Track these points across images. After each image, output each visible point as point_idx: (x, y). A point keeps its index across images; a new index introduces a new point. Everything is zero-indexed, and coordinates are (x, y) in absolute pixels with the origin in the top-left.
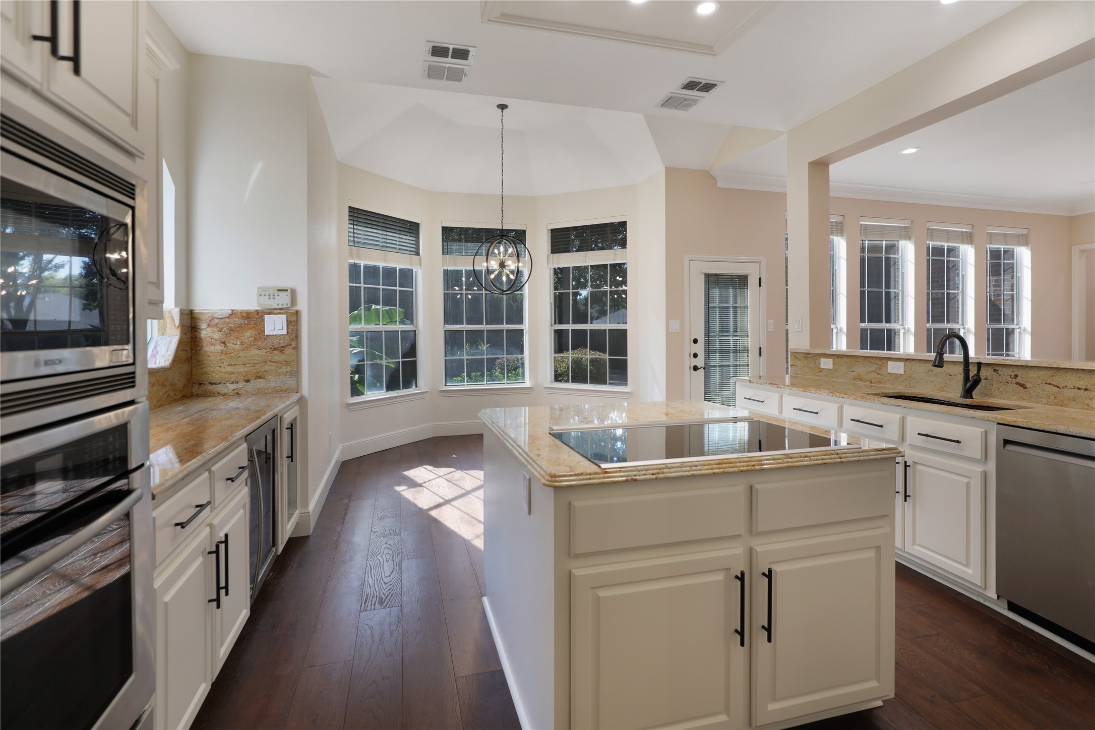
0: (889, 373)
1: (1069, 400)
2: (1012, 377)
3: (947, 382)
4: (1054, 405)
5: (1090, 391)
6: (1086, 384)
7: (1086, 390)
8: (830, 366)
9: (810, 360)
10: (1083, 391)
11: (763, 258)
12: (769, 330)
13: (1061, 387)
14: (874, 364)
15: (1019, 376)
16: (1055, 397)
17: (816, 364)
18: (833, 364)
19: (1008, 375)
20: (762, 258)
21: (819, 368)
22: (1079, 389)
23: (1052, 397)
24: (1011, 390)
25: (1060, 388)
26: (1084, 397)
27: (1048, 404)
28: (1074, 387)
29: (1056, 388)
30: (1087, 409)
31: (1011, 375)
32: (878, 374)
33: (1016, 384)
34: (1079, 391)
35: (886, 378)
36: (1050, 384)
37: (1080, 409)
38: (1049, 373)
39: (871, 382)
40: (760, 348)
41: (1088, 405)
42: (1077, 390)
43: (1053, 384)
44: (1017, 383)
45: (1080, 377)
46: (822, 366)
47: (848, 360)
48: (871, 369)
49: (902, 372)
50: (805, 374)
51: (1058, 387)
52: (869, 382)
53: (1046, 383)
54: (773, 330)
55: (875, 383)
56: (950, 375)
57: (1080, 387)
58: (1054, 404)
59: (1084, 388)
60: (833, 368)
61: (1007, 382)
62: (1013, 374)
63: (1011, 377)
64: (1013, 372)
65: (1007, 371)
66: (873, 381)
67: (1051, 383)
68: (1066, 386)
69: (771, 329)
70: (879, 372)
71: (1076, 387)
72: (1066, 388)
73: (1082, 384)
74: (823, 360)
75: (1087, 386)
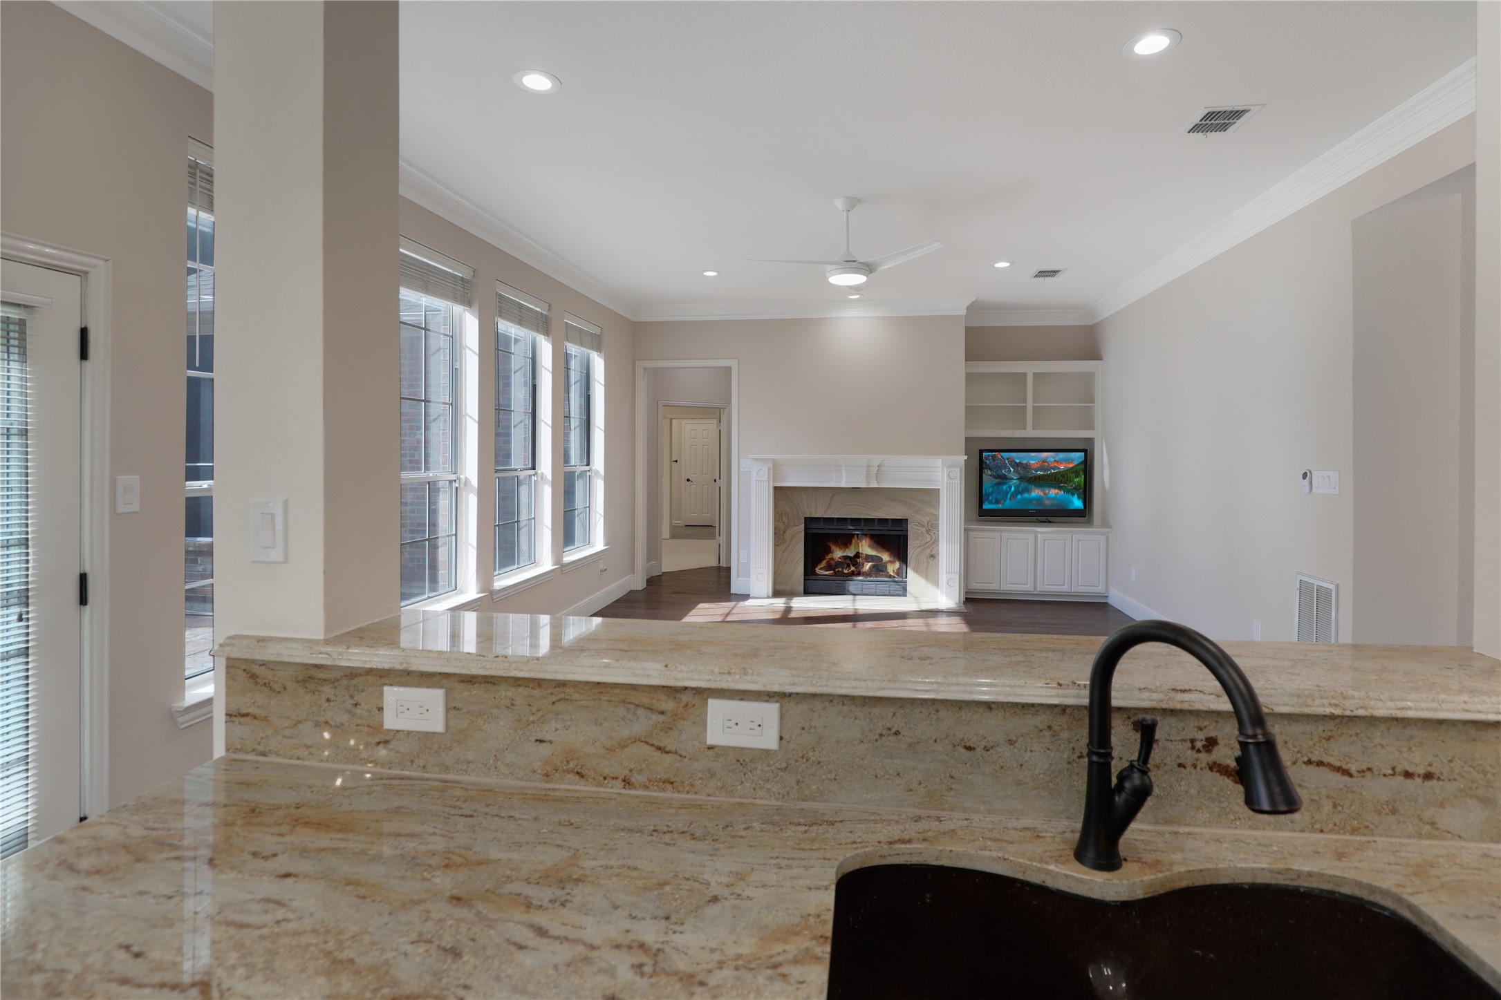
0: (711, 748)
1: (1379, 813)
2: (1199, 745)
3: (954, 772)
4: (1330, 832)
5: (1439, 779)
6: (1430, 758)
7: (1428, 776)
8: (435, 722)
9: (327, 690)
10: (1419, 781)
11: (101, 263)
12: (121, 509)
13: (1355, 774)
14: (641, 712)
15: (1221, 742)
16: (1335, 806)
17: (358, 711)
18: (448, 710)
19: (1184, 740)
20: (95, 261)
21: (377, 727)
22: (1408, 775)
23: (1327, 807)
24: (1193, 791)
25: (1351, 775)
26: (1421, 800)
27: (1313, 831)
28: (1393, 769)
29: (1337, 777)
30: (1431, 837)
31: (1193, 741)
32: (659, 748)
33: (1211, 769)
34: (1409, 781)
35: (696, 765)
36: (1320, 764)
37: (1409, 837)
38: (1318, 730)
39: (627, 782)
40: (83, 578)
41: (1433, 824)
42: (1400, 779)
43: (1329, 765)
44: (1213, 767)
45: (1411, 737)
46: (391, 721)
47: (519, 694)
48: (625, 732)
49: (769, 740)
50: (303, 752)
51: (1347, 773)
52: (619, 784)
53: (1309, 762)
54: (135, 507)
55: (646, 788)
56: (969, 748)
57: (1410, 769)
58: (1331, 826)
59: (1421, 770)
60: (447, 726)
61: (1180, 765)
62: (1200, 736)
63: (1193, 748)
64: (1200, 729)
65: (1180, 726)
66: (637, 778)
67: (1326, 759)
68: (1369, 769)
69: (130, 503)
70: (669, 743)
71: (1399, 769)
72: (1368, 774)
73: (1417, 760)
74: (393, 695)
75: (1430, 765)
